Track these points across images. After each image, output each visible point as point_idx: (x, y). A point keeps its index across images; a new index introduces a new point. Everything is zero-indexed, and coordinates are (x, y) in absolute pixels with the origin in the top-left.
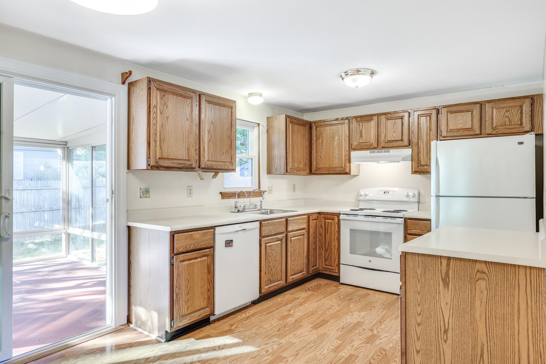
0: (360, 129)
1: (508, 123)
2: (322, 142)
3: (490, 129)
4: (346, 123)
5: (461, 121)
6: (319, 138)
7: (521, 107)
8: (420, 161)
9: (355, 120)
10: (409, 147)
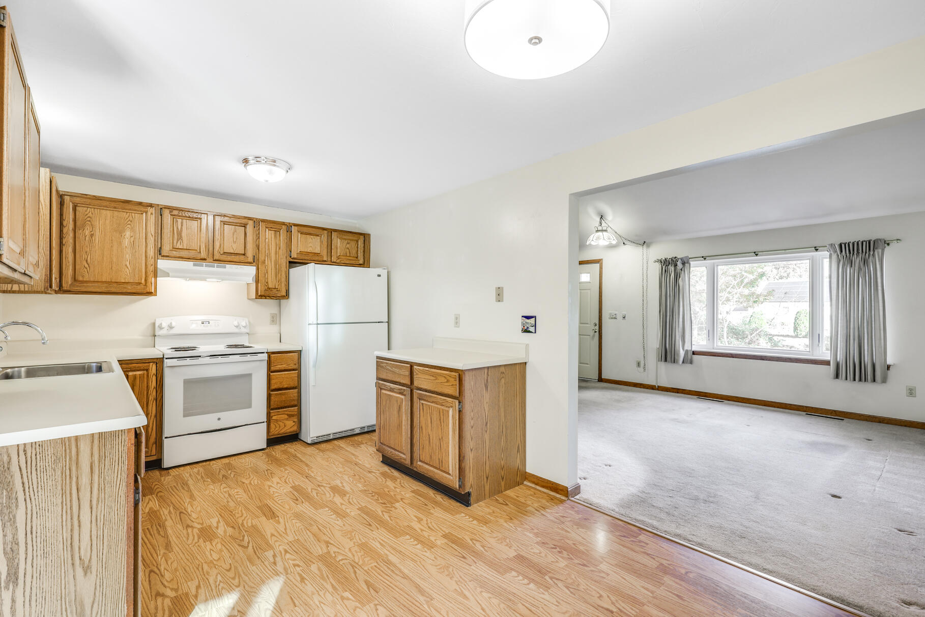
0: (178, 228)
1: (348, 254)
2: (92, 235)
3: (335, 257)
4: (149, 213)
5: (311, 245)
6: (83, 226)
7: (357, 241)
8: (267, 283)
9: (169, 212)
10: (252, 265)
